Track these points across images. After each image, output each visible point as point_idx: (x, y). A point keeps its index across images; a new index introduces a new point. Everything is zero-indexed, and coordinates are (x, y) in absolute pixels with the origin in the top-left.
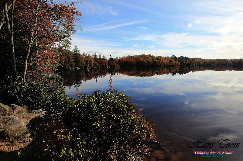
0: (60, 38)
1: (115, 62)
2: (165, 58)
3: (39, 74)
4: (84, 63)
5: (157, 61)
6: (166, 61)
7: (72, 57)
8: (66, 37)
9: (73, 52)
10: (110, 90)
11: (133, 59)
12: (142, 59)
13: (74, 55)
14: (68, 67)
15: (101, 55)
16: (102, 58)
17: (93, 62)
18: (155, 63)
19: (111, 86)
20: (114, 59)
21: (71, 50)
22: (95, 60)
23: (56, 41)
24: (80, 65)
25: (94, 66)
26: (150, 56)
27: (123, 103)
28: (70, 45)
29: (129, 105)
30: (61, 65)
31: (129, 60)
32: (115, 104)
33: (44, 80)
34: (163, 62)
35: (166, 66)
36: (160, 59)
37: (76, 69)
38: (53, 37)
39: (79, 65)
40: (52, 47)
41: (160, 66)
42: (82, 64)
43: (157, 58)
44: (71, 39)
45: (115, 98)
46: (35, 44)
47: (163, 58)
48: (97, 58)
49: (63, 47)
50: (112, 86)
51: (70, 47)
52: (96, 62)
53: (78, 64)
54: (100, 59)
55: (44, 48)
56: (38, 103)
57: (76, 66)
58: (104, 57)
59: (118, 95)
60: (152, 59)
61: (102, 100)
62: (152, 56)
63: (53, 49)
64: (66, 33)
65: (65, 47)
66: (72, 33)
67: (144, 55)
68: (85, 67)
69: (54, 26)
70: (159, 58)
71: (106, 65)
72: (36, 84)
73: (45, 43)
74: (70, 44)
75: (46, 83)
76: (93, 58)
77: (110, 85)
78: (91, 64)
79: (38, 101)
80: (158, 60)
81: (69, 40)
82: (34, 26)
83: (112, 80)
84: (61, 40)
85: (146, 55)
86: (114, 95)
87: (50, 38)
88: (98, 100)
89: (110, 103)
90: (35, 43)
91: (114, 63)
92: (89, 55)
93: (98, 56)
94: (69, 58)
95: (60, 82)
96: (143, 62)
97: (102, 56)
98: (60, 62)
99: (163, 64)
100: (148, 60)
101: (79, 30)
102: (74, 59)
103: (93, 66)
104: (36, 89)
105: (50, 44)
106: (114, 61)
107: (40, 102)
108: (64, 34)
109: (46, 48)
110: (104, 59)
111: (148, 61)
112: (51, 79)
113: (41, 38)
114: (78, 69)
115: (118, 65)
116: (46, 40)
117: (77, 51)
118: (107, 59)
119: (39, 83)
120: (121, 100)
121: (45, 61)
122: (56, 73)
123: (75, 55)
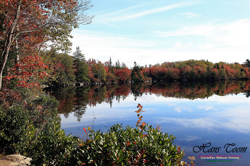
0: (54, 35)
1: (143, 73)
2: (232, 64)
3: (20, 95)
4: (91, 75)
5: (216, 71)
6: (233, 71)
7: (71, 66)
8: (63, 33)
9: (74, 57)
10: (138, 123)
11: (173, 69)
12: (189, 69)
13: (75, 61)
14: (65, 82)
15: (118, 61)
16: (121, 66)
17: (105, 74)
18: (213, 74)
19: (140, 116)
20: (141, 69)
21: (71, 54)
22: (110, 70)
23: (48, 40)
24: (85, 78)
25: (107, 81)
26: (203, 61)
27: (163, 149)
28: (70, 47)
29: (173, 151)
30: (54, 78)
31: (166, 69)
32: (150, 149)
33: (28, 104)
34: (227, 72)
35: (233, 79)
36: (223, 67)
37: (78, 85)
38: (42, 34)
39: (83, 78)
40: (42, 49)
41: (223, 80)
42: (88, 77)
43: (217, 66)
44: (71, 37)
45: (149, 138)
46: (15, 46)
47: (228, 65)
48: (113, 67)
49: (59, 49)
50: (142, 117)
51: (70, 49)
52: (111, 74)
53: (81, 77)
54: (118, 67)
55: (29, 52)
56: (16, 142)
57: (77, 81)
58: (124, 65)
59: (154, 134)
60: (208, 68)
61: (127, 142)
62: (207, 63)
63: (42, 54)
64: (64, 27)
65: (63, 50)
66: (73, 27)
67: (193, 60)
68: (92, 81)
69: (45, 17)
70: (220, 66)
71: (128, 79)
72: (15, 111)
73: (31, 44)
74: (71, 44)
75: (30, 108)
76: (105, 67)
77: (138, 115)
78: (103, 77)
79: (17, 139)
80: (218, 68)
81: (69, 38)
82: (15, 18)
83: (142, 107)
84: (55, 39)
85: (197, 61)
86: (146, 133)
87: (39, 36)
88: (120, 141)
89: (140, 147)
90: (15, 43)
91: (142, 75)
92: (100, 62)
93: (114, 64)
94: (66, 68)
95: (53, 107)
96: (192, 74)
97: (121, 64)
98: (53, 74)
99: (228, 75)
100: (201, 69)
101: (86, 23)
102: (74, 68)
103: (105, 80)
104: (15, 119)
105: (38, 45)
106: (141, 72)
107: (20, 141)
108: (60, 29)
109: (32, 51)
110: (125, 68)
111: (199, 72)
112: (39, 102)
113: (24, 36)
114: (82, 84)
115: (147, 78)
116: (32, 39)
117: (80, 55)
118: (129, 68)
119: (19, 109)
120: (158, 143)
121: (30, 74)
122: (46, 92)
123: (77, 62)
